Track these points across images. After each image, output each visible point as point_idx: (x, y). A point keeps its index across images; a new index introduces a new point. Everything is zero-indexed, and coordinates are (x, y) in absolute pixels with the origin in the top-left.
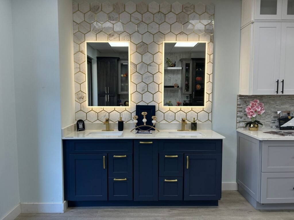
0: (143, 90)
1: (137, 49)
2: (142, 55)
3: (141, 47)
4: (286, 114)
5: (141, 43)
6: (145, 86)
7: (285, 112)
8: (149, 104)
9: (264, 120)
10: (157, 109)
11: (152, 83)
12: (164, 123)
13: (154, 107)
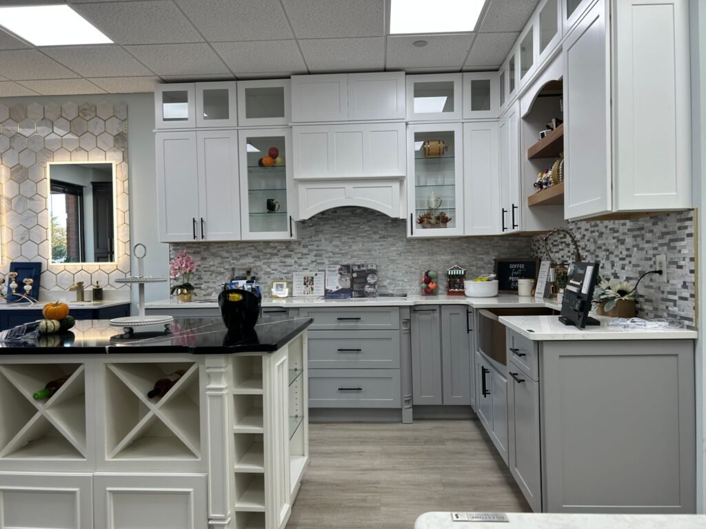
0: (23, 238)
1: (12, 174)
2: (19, 184)
3: (17, 171)
4: (244, 272)
5: (18, 167)
6: (25, 231)
7: (243, 269)
8: (32, 261)
9: (214, 282)
10: (44, 268)
11: (36, 227)
12: (56, 290)
13: (39, 265)
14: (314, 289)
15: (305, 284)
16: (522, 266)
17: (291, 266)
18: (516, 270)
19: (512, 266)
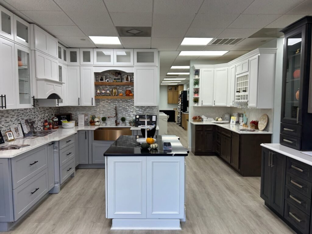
14: (20, 133)
15: (16, 132)
16: (65, 116)
17: (9, 122)
18: (64, 118)
19: (62, 117)
